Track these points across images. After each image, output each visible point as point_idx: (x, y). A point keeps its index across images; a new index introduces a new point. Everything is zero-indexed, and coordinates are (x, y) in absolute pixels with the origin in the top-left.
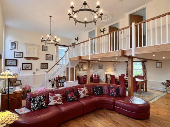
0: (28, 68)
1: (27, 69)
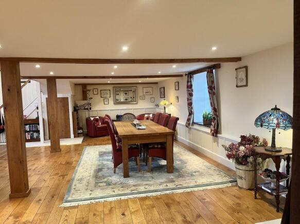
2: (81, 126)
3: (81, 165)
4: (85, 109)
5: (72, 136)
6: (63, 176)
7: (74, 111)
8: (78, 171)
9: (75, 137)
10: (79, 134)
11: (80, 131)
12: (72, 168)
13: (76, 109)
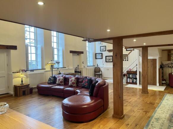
0: (110, 60)
2: (165, 78)
3: (160, 107)
4: (168, 67)
5: (158, 84)
6: (146, 112)
7: (161, 68)
8: (157, 111)
9: (160, 85)
10: (162, 83)
11: (164, 82)
12: (154, 108)
13: (162, 67)
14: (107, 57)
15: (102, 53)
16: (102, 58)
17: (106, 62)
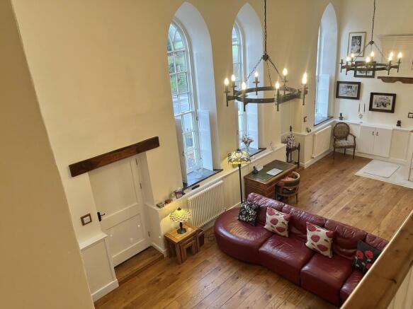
0: (385, 106)
1: (382, 108)
14: (375, 96)
15: (359, 84)
16: (358, 98)
17: (371, 109)
